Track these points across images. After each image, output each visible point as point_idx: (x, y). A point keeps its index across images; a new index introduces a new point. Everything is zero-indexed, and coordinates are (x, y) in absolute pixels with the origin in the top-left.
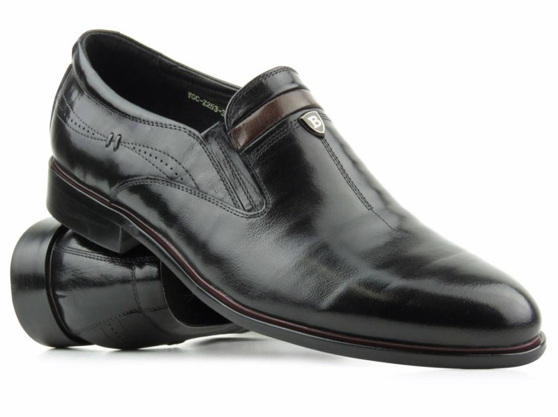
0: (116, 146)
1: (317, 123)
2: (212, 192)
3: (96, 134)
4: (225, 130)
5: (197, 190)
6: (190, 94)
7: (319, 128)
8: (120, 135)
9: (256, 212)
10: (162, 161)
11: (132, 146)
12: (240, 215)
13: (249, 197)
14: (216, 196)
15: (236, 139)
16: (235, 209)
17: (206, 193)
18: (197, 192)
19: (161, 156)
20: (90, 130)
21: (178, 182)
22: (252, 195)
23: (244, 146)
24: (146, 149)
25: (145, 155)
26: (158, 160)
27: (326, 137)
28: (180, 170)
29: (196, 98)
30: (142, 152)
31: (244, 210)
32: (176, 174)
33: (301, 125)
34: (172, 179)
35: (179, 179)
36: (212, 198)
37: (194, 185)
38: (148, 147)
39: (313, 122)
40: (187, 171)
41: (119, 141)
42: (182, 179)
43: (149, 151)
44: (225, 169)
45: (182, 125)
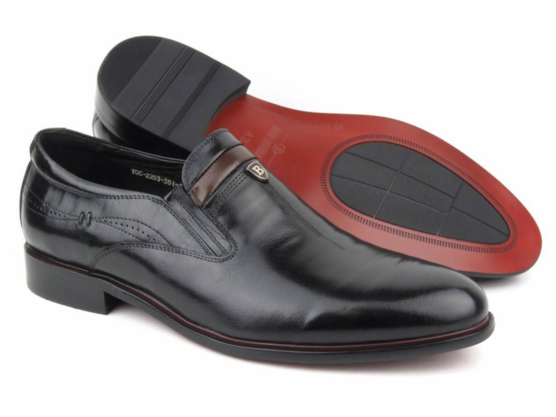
0: (88, 222)
1: (260, 171)
2: (183, 246)
3: (67, 215)
4: (185, 190)
5: (171, 247)
6: (133, 170)
7: (263, 175)
8: (90, 213)
9: (228, 255)
10: (133, 228)
11: (103, 220)
12: (214, 260)
13: (218, 244)
14: (189, 248)
15: (196, 196)
16: (207, 256)
17: (179, 248)
18: (171, 248)
19: (131, 223)
20: (61, 213)
21: (151, 243)
22: (220, 242)
23: (205, 201)
24: (117, 220)
25: (116, 226)
26: (130, 228)
27: (270, 182)
28: (151, 232)
29: (139, 173)
30: (114, 224)
31: (216, 255)
32: (149, 236)
33: (248, 175)
34: (146, 241)
35: (152, 240)
36: (185, 251)
37: (166, 242)
38: (118, 218)
39: (257, 171)
40: (158, 232)
41: (91, 218)
42: (154, 240)
43: (120, 221)
44: (191, 225)
45: (145, 194)
